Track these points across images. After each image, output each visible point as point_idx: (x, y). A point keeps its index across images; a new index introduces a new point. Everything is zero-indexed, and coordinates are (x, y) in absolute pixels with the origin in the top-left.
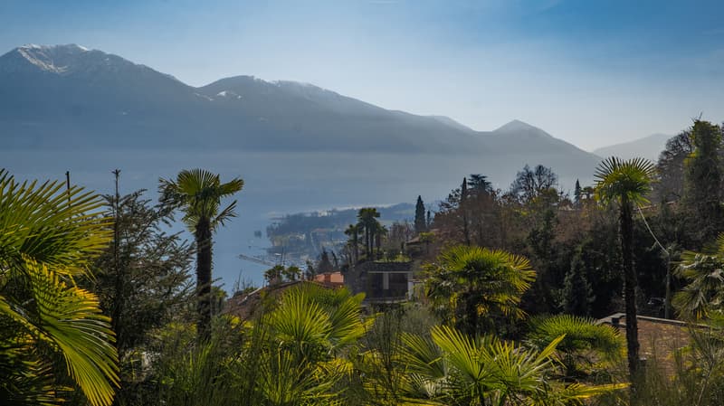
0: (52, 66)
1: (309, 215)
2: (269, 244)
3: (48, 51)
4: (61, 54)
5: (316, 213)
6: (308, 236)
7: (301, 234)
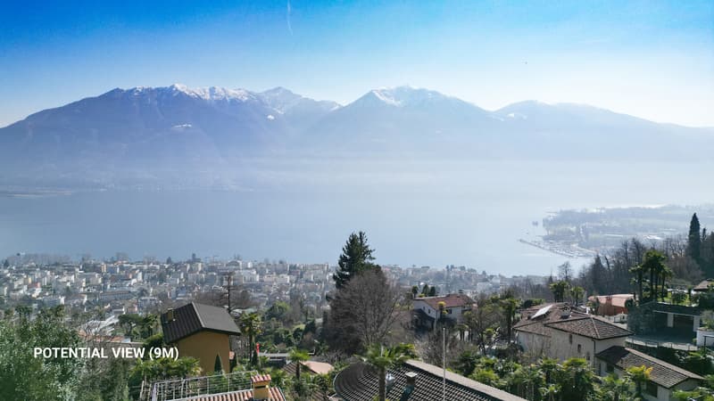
0: (393, 101)
1: (579, 211)
2: (545, 233)
3: (391, 91)
4: (399, 92)
5: (586, 210)
6: (578, 228)
7: (572, 226)
